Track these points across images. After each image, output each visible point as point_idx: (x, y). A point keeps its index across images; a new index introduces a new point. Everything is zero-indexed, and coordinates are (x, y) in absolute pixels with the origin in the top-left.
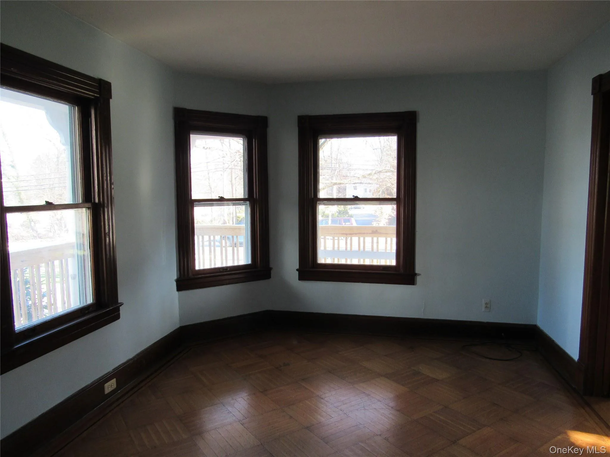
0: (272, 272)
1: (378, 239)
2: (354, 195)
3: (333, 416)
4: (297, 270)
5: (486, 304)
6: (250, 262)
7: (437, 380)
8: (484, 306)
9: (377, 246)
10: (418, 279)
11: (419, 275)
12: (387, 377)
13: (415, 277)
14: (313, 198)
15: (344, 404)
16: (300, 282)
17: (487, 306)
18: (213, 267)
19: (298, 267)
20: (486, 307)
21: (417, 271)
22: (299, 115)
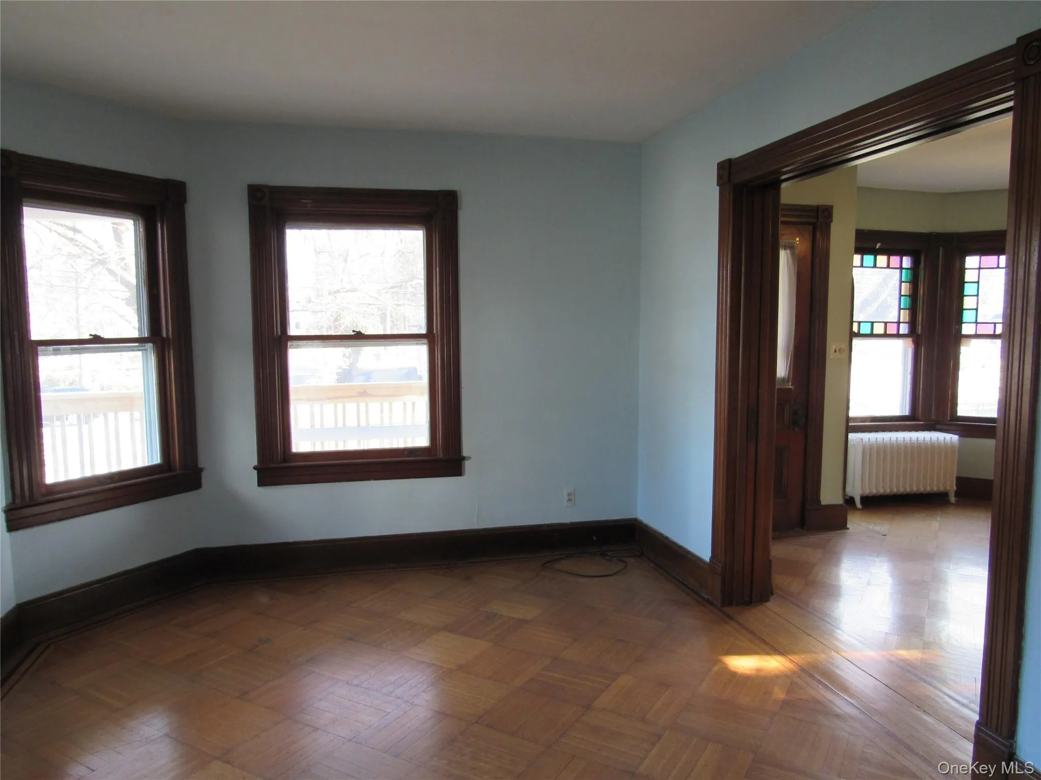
0: (205, 476)
1: (367, 406)
2: (355, 330)
3: (388, 710)
4: (255, 468)
5: (569, 495)
6: (157, 459)
7: (526, 621)
8: (566, 498)
9: (367, 417)
10: (468, 465)
11: (469, 458)
12: (450, 631)
13: (463, 462)
14: (280, 336)
15: (398, 687)
16: (263, 490)
17: (571, 498)
18: (88, 474)
19: (255, 463)
20: (569, 500)
21: (465, 453)
22: (250, 183)
